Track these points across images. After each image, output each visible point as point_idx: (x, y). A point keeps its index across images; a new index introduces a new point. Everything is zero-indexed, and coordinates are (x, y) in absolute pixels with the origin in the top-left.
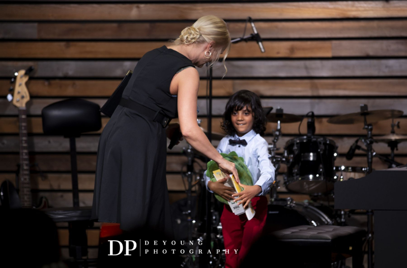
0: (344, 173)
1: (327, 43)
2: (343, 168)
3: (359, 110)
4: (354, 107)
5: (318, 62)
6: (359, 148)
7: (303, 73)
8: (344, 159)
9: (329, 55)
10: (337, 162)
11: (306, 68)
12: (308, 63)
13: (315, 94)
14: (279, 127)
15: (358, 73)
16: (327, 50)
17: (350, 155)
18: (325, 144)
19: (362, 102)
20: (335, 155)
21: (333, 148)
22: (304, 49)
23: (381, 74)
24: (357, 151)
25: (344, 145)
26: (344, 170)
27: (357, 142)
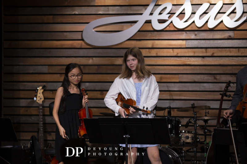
0: (184, 134)
1: (177, 76)
2: (183, 131)
3: (191, 106)
4: (188, 104)
5: (173, 84)
6: (191, 122)
7: (166, 89)
8: (184, 128)
9: (178, 81)
10: (181, 129)
11: (167, 87)
12: (168, 84)
13: (171, 98)
14: (155, 113)
15: (190, 89)
16: (177, 79)
17: (187, 126)
18: (176, 121)
19: (192, 102)
20: (180, 125)
21: (179, 122)
22: (166, 78)
23: (201, 90)
24: (190, 124)
25: (184, 121)
26: (184, 132)
27: (190, 120)
